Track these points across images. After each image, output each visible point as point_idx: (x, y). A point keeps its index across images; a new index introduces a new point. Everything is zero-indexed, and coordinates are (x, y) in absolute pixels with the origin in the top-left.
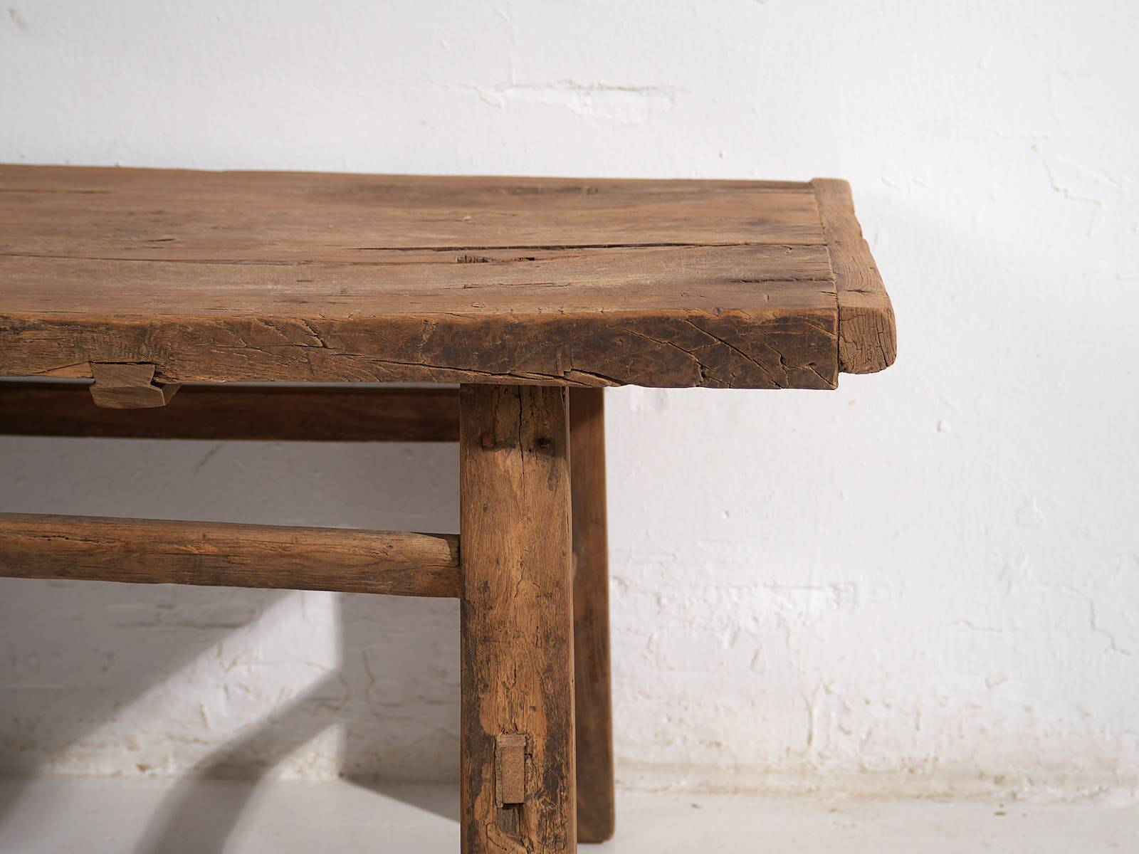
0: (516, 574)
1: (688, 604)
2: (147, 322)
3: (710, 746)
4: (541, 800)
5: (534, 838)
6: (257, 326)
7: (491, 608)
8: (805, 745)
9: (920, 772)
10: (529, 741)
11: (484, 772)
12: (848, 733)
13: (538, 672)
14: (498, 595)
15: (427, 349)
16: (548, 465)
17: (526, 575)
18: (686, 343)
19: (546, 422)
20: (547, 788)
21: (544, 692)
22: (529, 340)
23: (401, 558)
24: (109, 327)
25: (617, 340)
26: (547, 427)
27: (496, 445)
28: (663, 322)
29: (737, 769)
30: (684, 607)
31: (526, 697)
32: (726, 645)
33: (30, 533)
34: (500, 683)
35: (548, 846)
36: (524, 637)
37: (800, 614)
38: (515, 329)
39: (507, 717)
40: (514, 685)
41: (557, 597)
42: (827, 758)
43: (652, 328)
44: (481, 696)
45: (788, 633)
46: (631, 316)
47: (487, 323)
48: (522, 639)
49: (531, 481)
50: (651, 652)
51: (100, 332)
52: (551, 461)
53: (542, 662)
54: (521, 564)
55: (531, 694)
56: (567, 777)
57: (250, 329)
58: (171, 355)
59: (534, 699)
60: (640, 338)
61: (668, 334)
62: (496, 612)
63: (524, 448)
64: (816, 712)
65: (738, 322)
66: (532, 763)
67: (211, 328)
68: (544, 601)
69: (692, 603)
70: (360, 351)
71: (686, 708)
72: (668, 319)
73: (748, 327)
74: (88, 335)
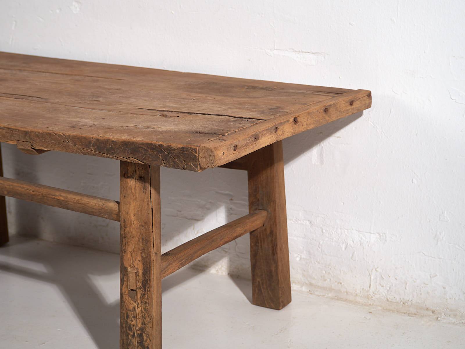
0: (133, 218)
1: (331, 233)
2: (27, 130)
3: (338, 283)
4: (141, 290)
5: (139, 301)
6: (52, 134)
7: (126, 227)
8: (369, 288)
9: (407, 304)
10: (138, 271)
11: (125, 278)
12: (383, 286)
13: (140, 249)
14: (128, 224)
15: (93, 146)
16: (143, 185)
17: (136, 219)
18: (158, 152)
19: (142, 171)
20: (143, 286)
21: (142, 256)
22: (118, 146)
23: (107, 209)
24: (19, 131)
25: (141, 149)
26: (143, 173)
27: (128, 177)
28: (152, 145)
29: (347, 293)
30: (330, 234)
31: (137, 257)
32: (343, 249)
33: (21, 187)
34: (129, 251)
35: (143, 304)
36: (136, 238)
37: (367, 242)
38: (114, 143)
39: (132, 262)
40: (133, 252)
41: (146, 227)
42: (376, 294)
43: (149, 146)
44: (124, 254)
45: (363, 248)
46: (143, 142)
47: (107, 140)
48: (135, 238)
49: (138, 189)
50: (320, 248)
51: (17, 132)
52: (144, 184)
53: (141, 247)
54: (135, 215)
55: (138, 256)
56: (149, 284)
57: (50, 135)
58: (33, 140)
59: (139, 258)
60: (146, 149)
61: (153, 149)
62: (127, 229)
63: (136, 179)
64: (372, 278)
65: (171, 147)
66: (139, 278)
67: (42, 134)
68: (141, 227)
69: (333, 233)
70: (77, 145)
71: (331, 269)
72: (153, 144)
73: (174, 149)
74: (14, 132)
